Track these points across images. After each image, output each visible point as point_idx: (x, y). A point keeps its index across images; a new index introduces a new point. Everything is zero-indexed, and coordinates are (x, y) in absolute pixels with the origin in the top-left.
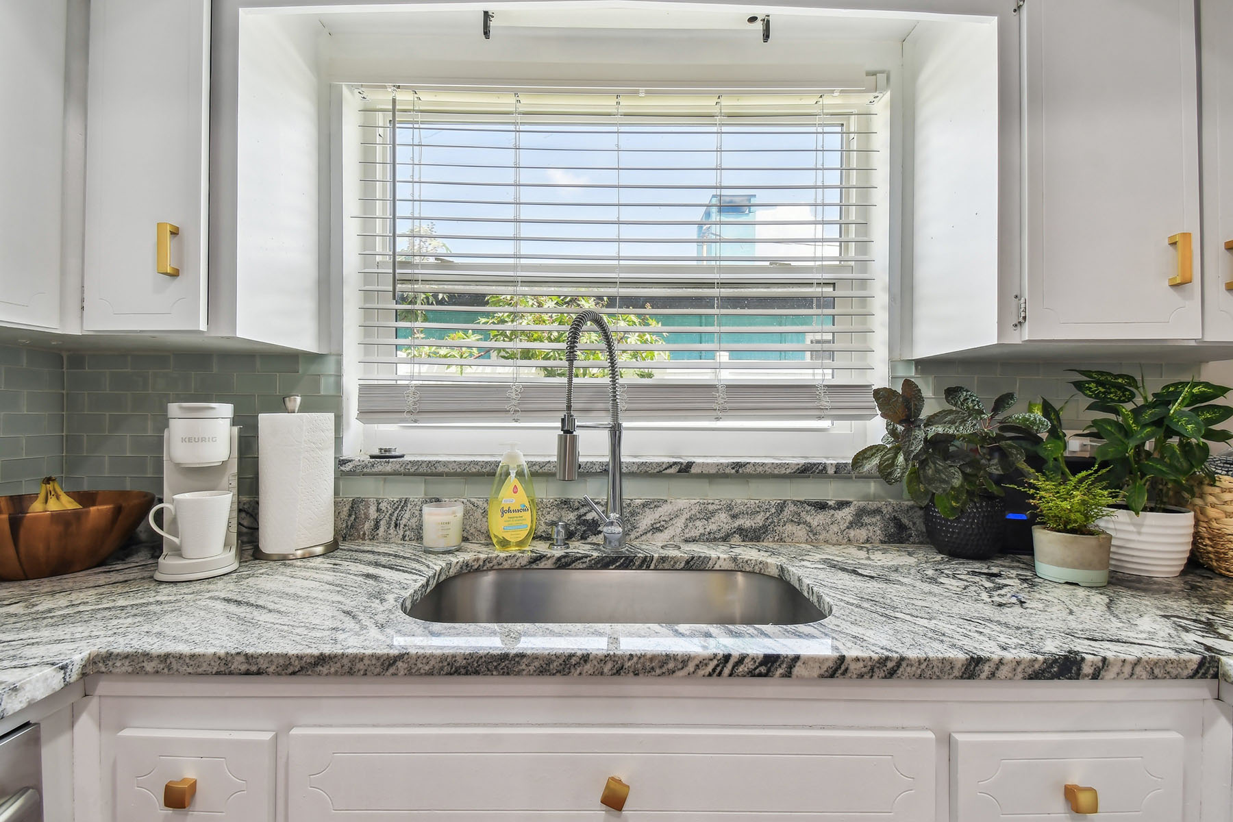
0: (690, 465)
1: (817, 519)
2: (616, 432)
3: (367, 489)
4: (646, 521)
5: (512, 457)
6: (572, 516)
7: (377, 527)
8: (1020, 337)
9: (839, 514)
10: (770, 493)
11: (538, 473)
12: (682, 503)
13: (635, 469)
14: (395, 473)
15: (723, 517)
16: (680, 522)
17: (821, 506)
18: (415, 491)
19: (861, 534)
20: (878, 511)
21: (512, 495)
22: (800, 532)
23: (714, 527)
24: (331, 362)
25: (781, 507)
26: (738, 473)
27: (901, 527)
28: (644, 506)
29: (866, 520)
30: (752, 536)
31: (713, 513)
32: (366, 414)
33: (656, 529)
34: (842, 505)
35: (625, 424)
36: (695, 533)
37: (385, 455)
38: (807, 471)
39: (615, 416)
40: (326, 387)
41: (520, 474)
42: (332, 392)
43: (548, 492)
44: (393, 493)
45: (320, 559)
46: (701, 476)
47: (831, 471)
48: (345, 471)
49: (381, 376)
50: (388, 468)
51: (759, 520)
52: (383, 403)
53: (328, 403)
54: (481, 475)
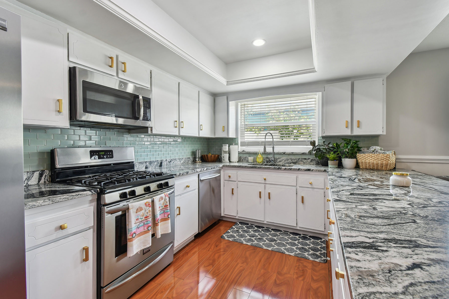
0: (285, 153)
1: (305, 161)
2: (273, 148)
3: (241, 155)
4: (278, 161)
5: (260, 151)
6: (268, 159)
7: (243, 160)
8: (324, 135)
9: (308, 160)
10: (298, 157)
12: (284, 158)
13: (277, 153)
14: (245, 153)
15: (290, 160)
16: (284, 161)
17: (306, 159)
18: (247, 156)
19: (312, 163)
20: (315, 160)
21: (260, 156)
22: (302, 163)
23: (289, 162)
24: (237, 139)
25: (299, 159)
26: (292, 154)
27: (319, 162)
28: (278, 158)
29: (313, 161)
30: (295, 163)
31: (288, 160)
32: (241, 145)
33: (280, 162)
34: (309, 159)
35: (274, 147)
36: (286, 162)
37: (244, 151)
38: (303, 154)
39: (273, 146)
40: (236, 142)
41: (261, 154)
42: (237, 143)
43: (265, 156)
44: (245, 156)
45: (236, 163)
46: (287, 154)
47: (307, 154)
48: (239, 153)
49: (243, 140)
50: (244, 153)
51: (296, 161)
52: (243, 144)
53: (237, 144)
54: (256, 154)
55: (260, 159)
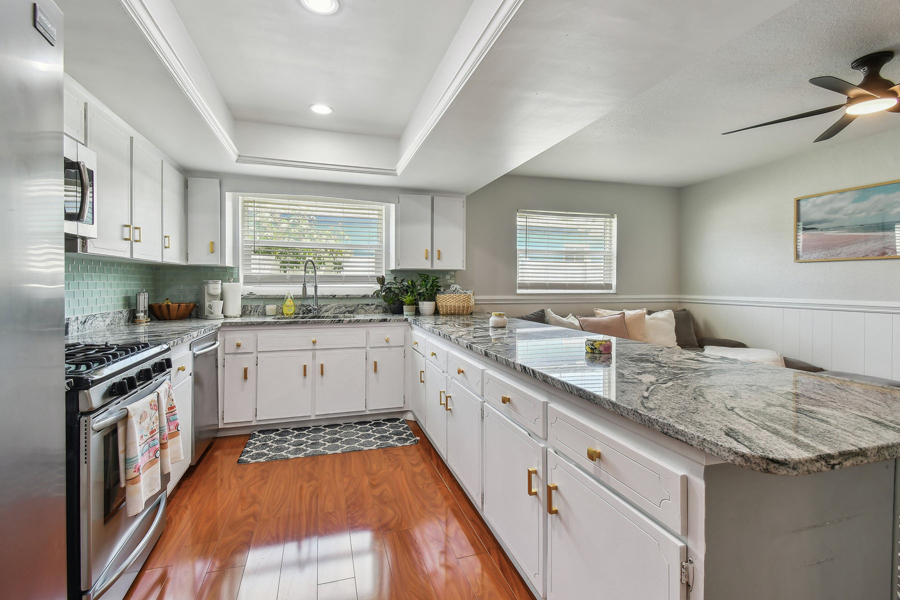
0: (335, 295)
1: (367, 308)
2: (316, 287)
3: (246, 303)
4: (324, 310)
5: (289, 293)
6: (305, 308)
7: (251, 312)
8: (399, 268)
9: (372, 307)
10: (356, 302)
11: (296, 298)
12: (333, 305)
13: (321, 296)
14: (255, 298)
15: (344, 308)
16: (333, 309)
17: (368, 305)
18: (261, 303)
19: (377, 311)
20: (381, 306)
21: (289, 302)
22: (363, 311)
23: (341, 310)
24: (236, 269)
25: (358, 305)
26: (348, 297)
27: (386, 309)
28: (323, 305)
29: (378, 308)
30: (351, 312)
31: (341, 307)
32: (245, 283)
33: (326, 311)
34: (372, 305)
35: (318, 286)
36: (337, 312)
37: (251, 294)
38: (365, 297)
39: (316, 284)
40: (235, 276)
41: (291, 298)
42: (236, 277)
43: (299, 303)
44: (255, 304)
45: (238, 318)
46: (338, 298)
47: (370, 296)
48: (244, 298)
49: (248, 273)
50: (254, 297)
51: (353, 308)
52: (249, 280)
53: (237, 280)
54: (282, 299)
55: (289, 308)
